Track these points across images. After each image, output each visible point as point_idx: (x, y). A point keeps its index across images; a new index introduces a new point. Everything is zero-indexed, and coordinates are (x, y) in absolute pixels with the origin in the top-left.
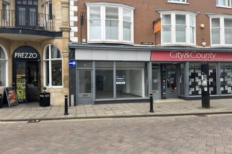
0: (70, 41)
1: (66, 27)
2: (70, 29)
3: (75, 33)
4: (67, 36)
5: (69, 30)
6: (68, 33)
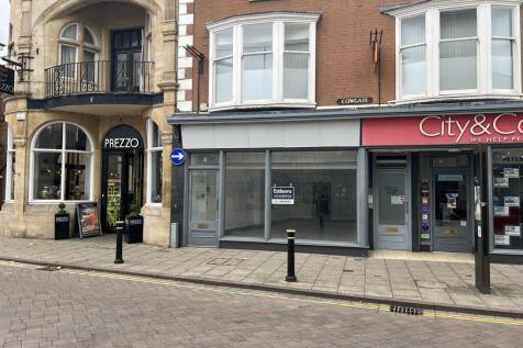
0: (176, 110)
1: (170, 81)
2: (177, 86)
3: (187, 91)
4: (172, 101)
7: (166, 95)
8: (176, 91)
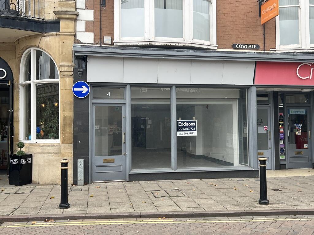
0: (76, 41)
1: (69, 9)
2: (77, 15)
3: (87, 22)
4: (71, 30)
5: (74, 17)
6: (71, 24)
7: (62, 23)
8: (75, 20)
